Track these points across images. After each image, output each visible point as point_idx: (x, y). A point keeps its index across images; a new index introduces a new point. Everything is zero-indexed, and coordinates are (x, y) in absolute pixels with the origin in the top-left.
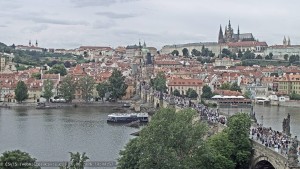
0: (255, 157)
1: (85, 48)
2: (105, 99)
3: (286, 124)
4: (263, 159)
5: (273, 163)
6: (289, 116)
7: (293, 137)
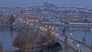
0: (55, 41)
1: (2, 8)
2: (8, 24)
3: (64, 31)
4: (57, 42)
5: (60, 43)
6: (65, 29)
7: (66, 35)
